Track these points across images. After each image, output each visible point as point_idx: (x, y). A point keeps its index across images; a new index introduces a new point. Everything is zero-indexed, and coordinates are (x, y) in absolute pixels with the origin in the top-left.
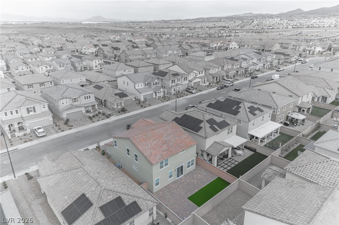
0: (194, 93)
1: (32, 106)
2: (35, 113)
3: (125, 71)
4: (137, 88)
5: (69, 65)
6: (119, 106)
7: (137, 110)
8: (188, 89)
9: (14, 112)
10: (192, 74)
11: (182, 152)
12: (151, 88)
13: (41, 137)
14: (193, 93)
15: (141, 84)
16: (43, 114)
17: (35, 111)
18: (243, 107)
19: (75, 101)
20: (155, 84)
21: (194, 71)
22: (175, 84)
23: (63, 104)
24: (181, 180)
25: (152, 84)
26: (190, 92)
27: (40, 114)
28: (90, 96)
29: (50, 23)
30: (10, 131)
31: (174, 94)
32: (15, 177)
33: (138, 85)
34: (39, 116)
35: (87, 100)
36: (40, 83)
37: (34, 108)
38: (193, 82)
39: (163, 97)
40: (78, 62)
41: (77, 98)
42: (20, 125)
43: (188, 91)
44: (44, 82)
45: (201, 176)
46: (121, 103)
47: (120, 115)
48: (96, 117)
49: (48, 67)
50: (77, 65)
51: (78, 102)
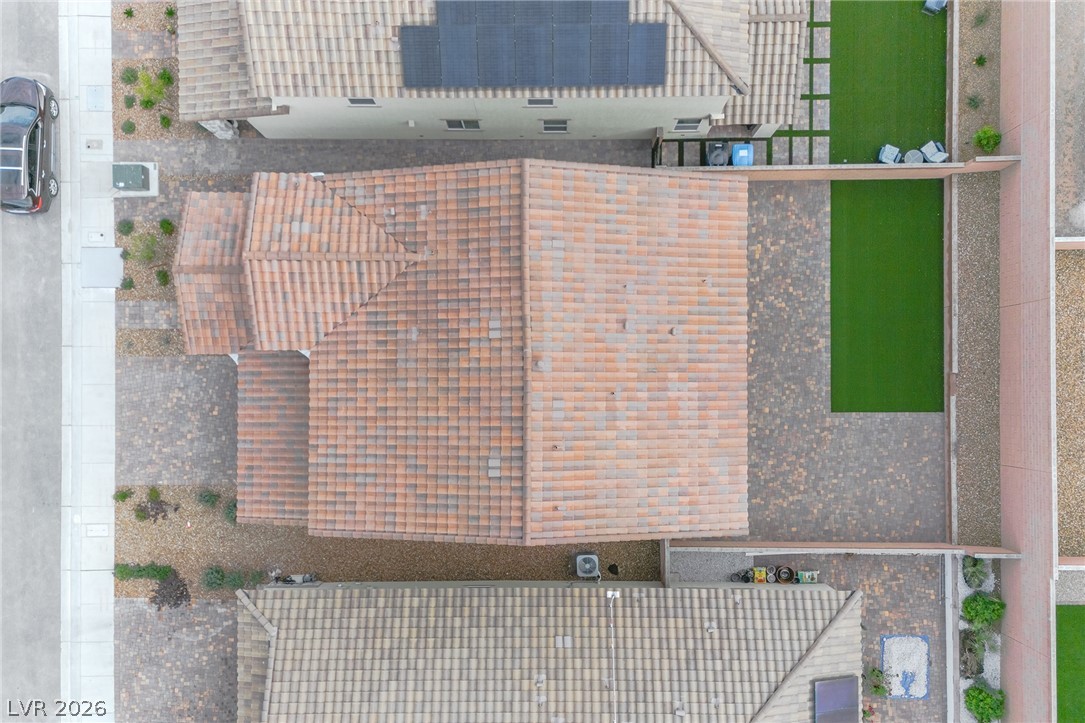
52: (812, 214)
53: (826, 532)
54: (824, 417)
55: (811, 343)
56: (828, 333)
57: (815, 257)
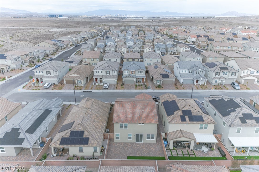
0: (238, 89)
1: (108, 70)
2: (109, 75)
3: (194, 58)
4: (181, 73)
5: (164, 49)
6: (158, 83)
7: (171, 89)
8: (232, 84)
9: (100, 72)
10: (246, 71)
11: (141, 124)
12: (193, 75)
13: (105, 89)
14: (235, 89)
15: (186, 70)
16: (113, 77)
17: (109, 74)
18: (237, 112)
19: (133, 73)
20: (198, 72)
21: (249, 69)
22: (219, 76)
23: (125, 73)
24: (137, 145)
25: (195, 72)
26: (234, 87)
27: (111, 76)
28: (142, 72)
29: (191, 17)
30: (96, 81)
31: (215, 86)
32: (76, 104)
33: (183, 71)
34: (110, 77)
35: (140, 74)
36: (132, 58)
37: (109, 72)
38: (244, 79)
39: (201, 85)
40: (171, 48)
41: (134, 71)
42: (101, 80)
43: (232, 86)
44: (135, 58)
45: (153, 149)
46: (160, 81)
47: (156, 89)
48: (140, 86)
49: (151, 49)
50: (169, 50)
51: (134, 74)
52: (159, 155)
53: (108, 155)
54: (127, 155)
55: (139, 154)
56: (140, 156)
57: (152, 155)
